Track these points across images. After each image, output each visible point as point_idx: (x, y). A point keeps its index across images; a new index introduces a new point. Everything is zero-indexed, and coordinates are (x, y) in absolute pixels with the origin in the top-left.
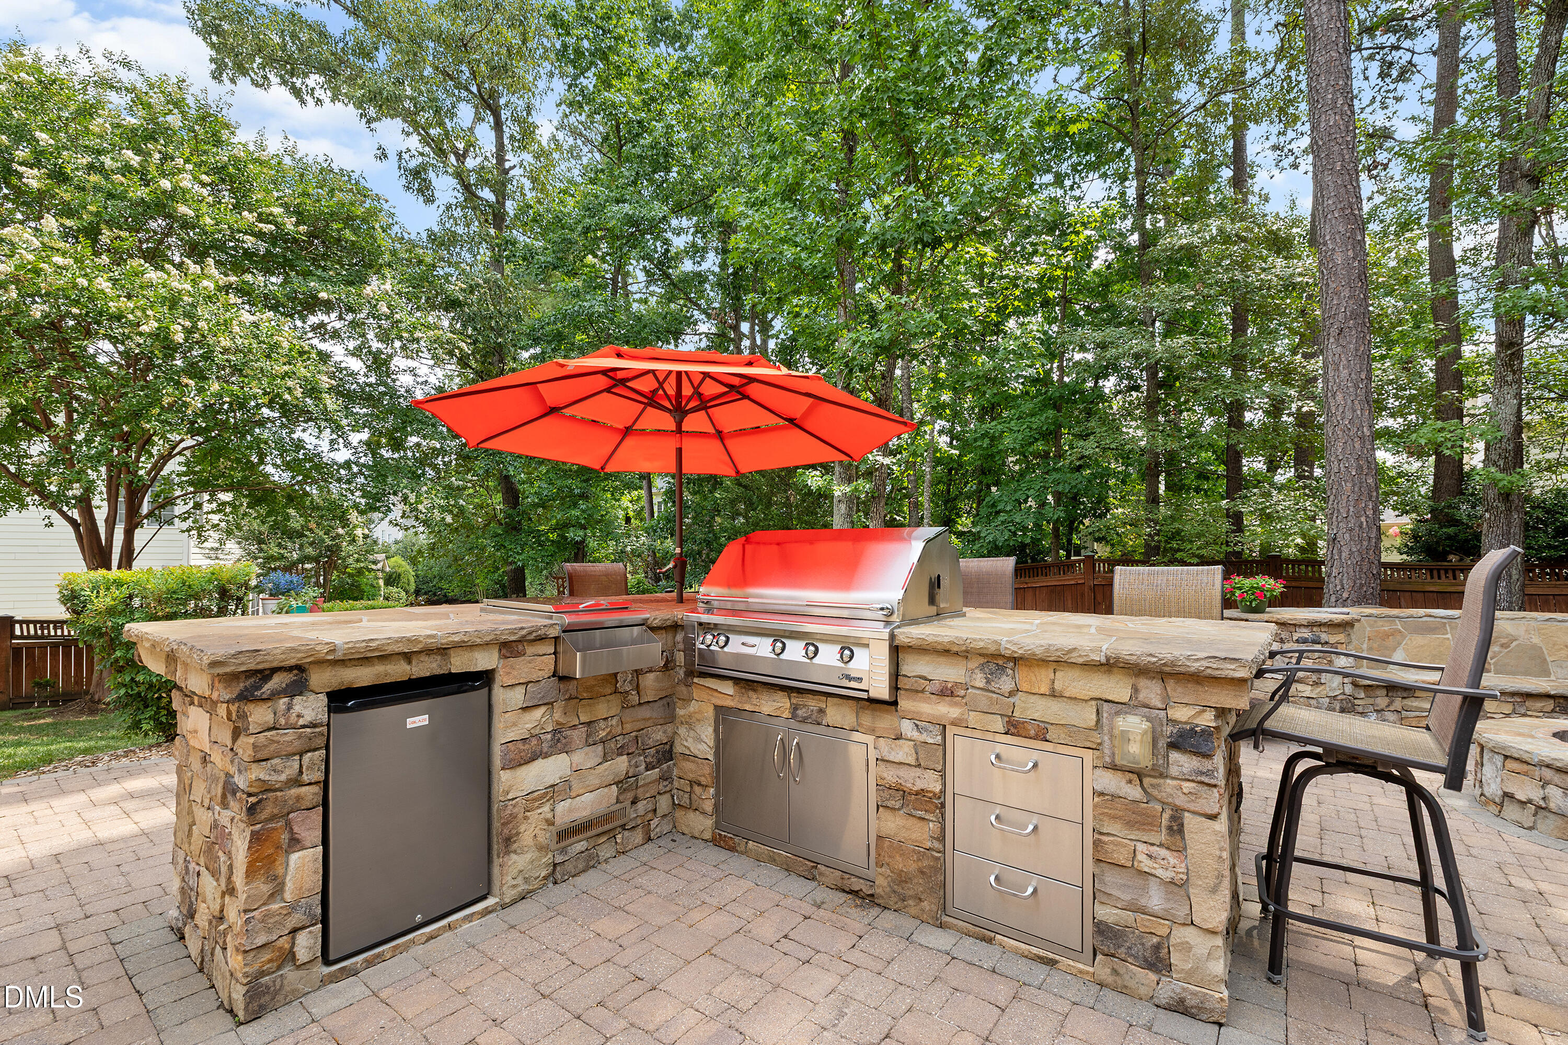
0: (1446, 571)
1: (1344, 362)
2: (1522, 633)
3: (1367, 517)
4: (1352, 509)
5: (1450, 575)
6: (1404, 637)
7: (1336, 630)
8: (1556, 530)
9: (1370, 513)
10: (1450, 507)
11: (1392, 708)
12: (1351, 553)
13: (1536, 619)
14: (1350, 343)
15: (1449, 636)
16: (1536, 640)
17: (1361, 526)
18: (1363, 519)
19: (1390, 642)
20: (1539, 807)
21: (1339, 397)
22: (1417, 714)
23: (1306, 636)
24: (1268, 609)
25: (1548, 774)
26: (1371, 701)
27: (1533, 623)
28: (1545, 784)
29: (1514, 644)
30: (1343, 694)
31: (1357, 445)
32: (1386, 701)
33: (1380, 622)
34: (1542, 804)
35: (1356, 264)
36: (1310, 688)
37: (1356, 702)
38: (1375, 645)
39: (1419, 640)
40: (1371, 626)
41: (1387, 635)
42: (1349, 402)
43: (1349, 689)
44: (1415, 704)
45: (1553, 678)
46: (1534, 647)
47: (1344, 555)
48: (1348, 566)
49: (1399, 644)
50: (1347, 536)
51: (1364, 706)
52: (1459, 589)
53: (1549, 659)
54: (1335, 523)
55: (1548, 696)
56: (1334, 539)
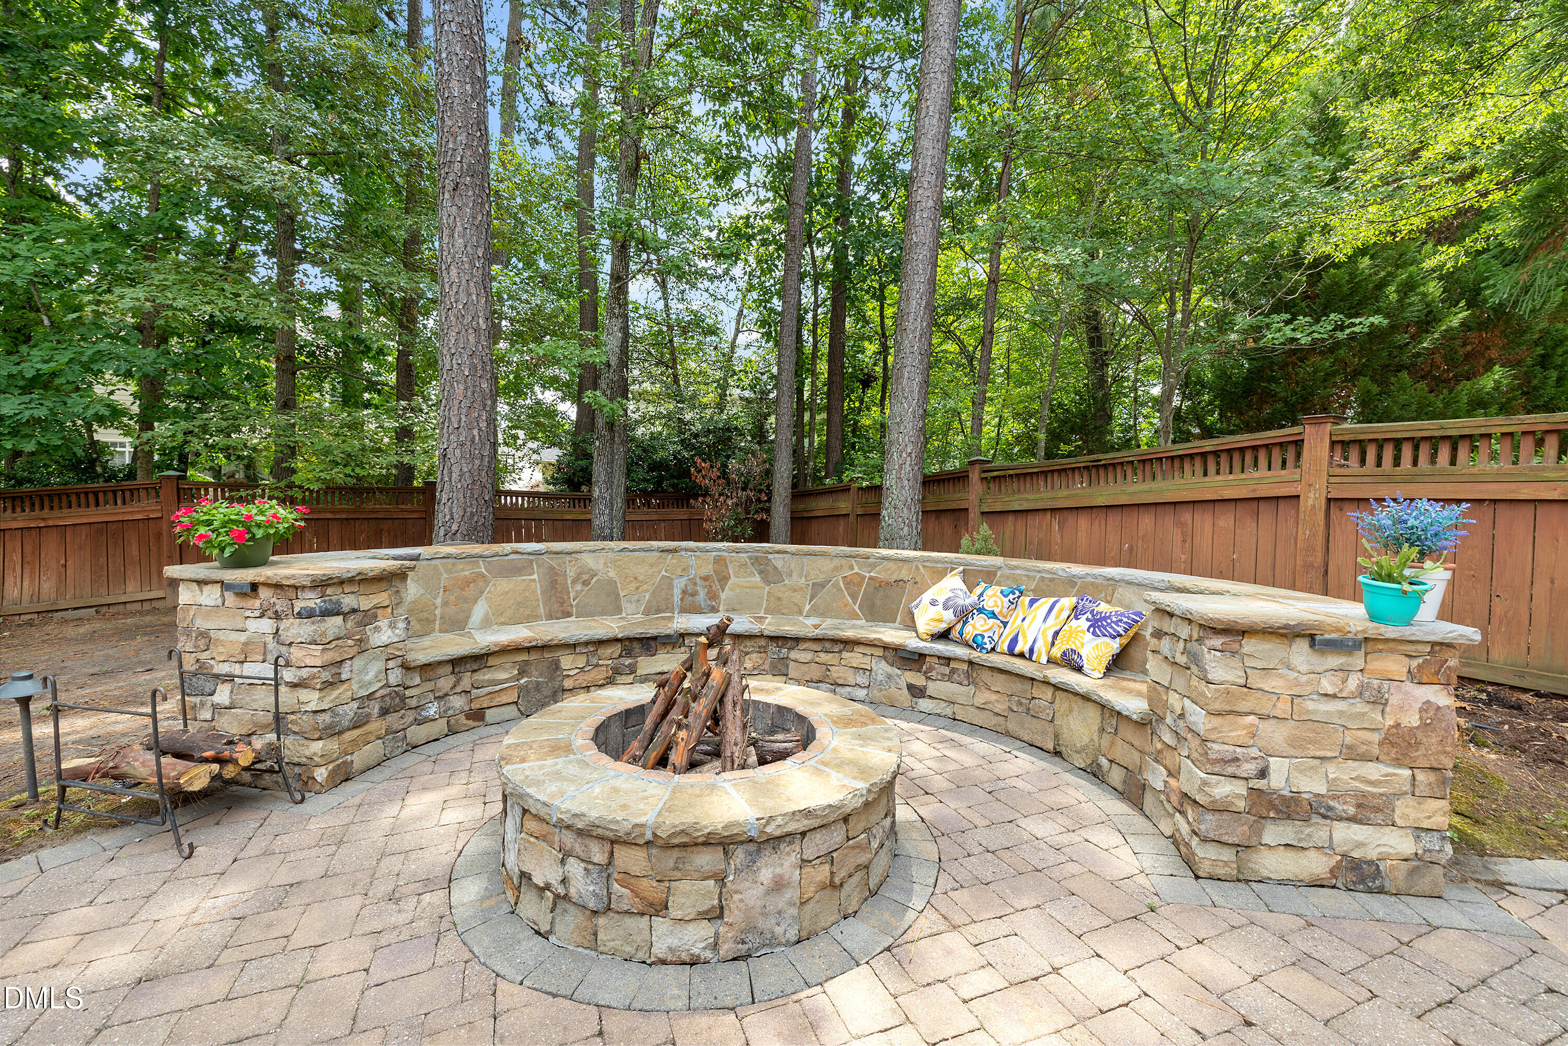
0: (579, 500)
1: (459, 229)
2: (601, 566)
3: (480, 430)
4: (463, 417)
5: (582, 504)
6: (487, 582)
7: (374, 588)
8: (649, 466)
9: (483, 425)
10: (584, 441)
11: (458, 689)
12: (461, 475)
13: (612, 549)
14: (467, 206)
15: (535, 576)
16: (612, 574)
17: (473, 441)
18: (475, 432)
19: (470, 592)
20: (557, 896)
21: (454, 271)
22: (490, 689)
23: (311, 604)
24: (272, 558)
25: (569, 839)
26: (430, 686)
27: (610, 555)
28: (566, 855)
29: (595, 579)
30: (387, 685)
31: (472, 338)
32: (452, 679)
33: (460, 565)
34: (561, 891)
35: (474, 106)
36: (316, 695)
37: (408, 693)
38: (452, 598)
39: (504, 585)
40: (449, 571)
41: (468, 582)
42: (464, 282)
43: (395, 677)
44: (487, 677)
45: (624, 615)
46: (612, 582)
47: (454, 475)
48: (458, 490)
49: (482, 592)
50: (458, 452)
51: (418, 696)
52: (588, 517)
53: (622, 594)
54: (446, 435)
55: (617, 640)
56: (445, 456)
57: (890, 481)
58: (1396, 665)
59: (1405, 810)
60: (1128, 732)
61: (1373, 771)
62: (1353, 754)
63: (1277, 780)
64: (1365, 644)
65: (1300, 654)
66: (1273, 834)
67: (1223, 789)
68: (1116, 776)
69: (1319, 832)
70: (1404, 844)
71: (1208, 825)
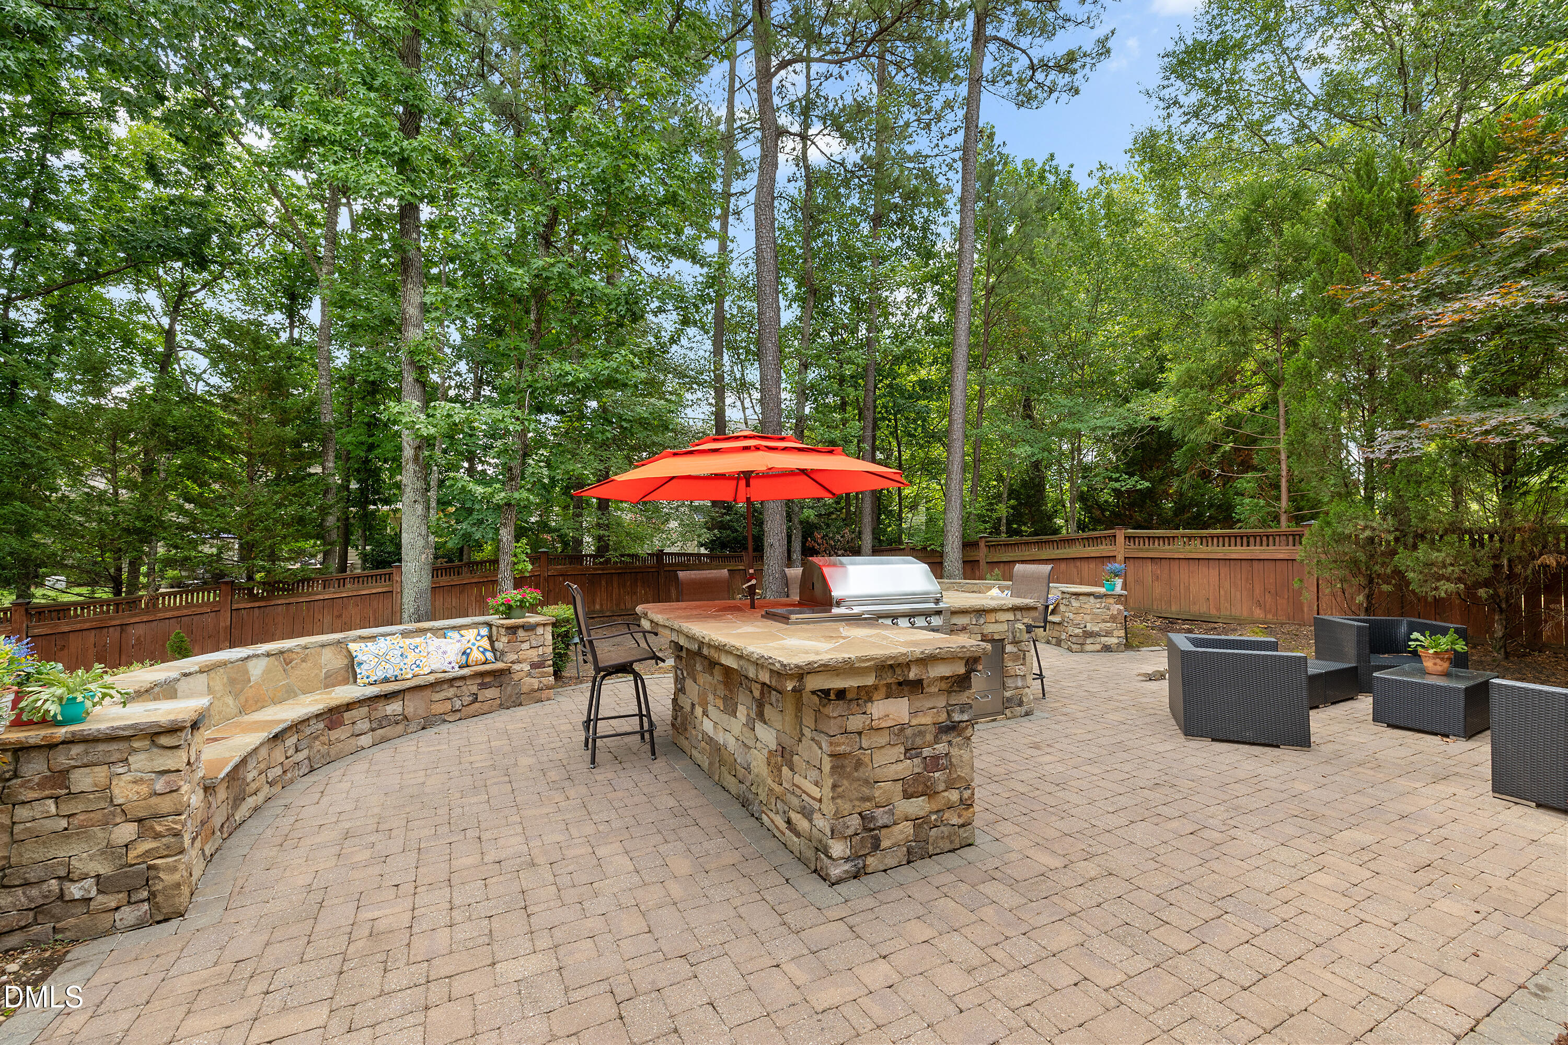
57: (948, 549)
58: (1111, 601)
59: (1116, 633)
60: (1057, 627)
61: (1109, 625)
62: (1104, 621)
63: (1088, 628)
64: (1106, 595)
65: (1092, 599)
66: (1089, 641)
67: (1077, 631)
68: (1054, 641)
69: (1098, 639)
70: (1115, 641)
71: (1074, 640)
